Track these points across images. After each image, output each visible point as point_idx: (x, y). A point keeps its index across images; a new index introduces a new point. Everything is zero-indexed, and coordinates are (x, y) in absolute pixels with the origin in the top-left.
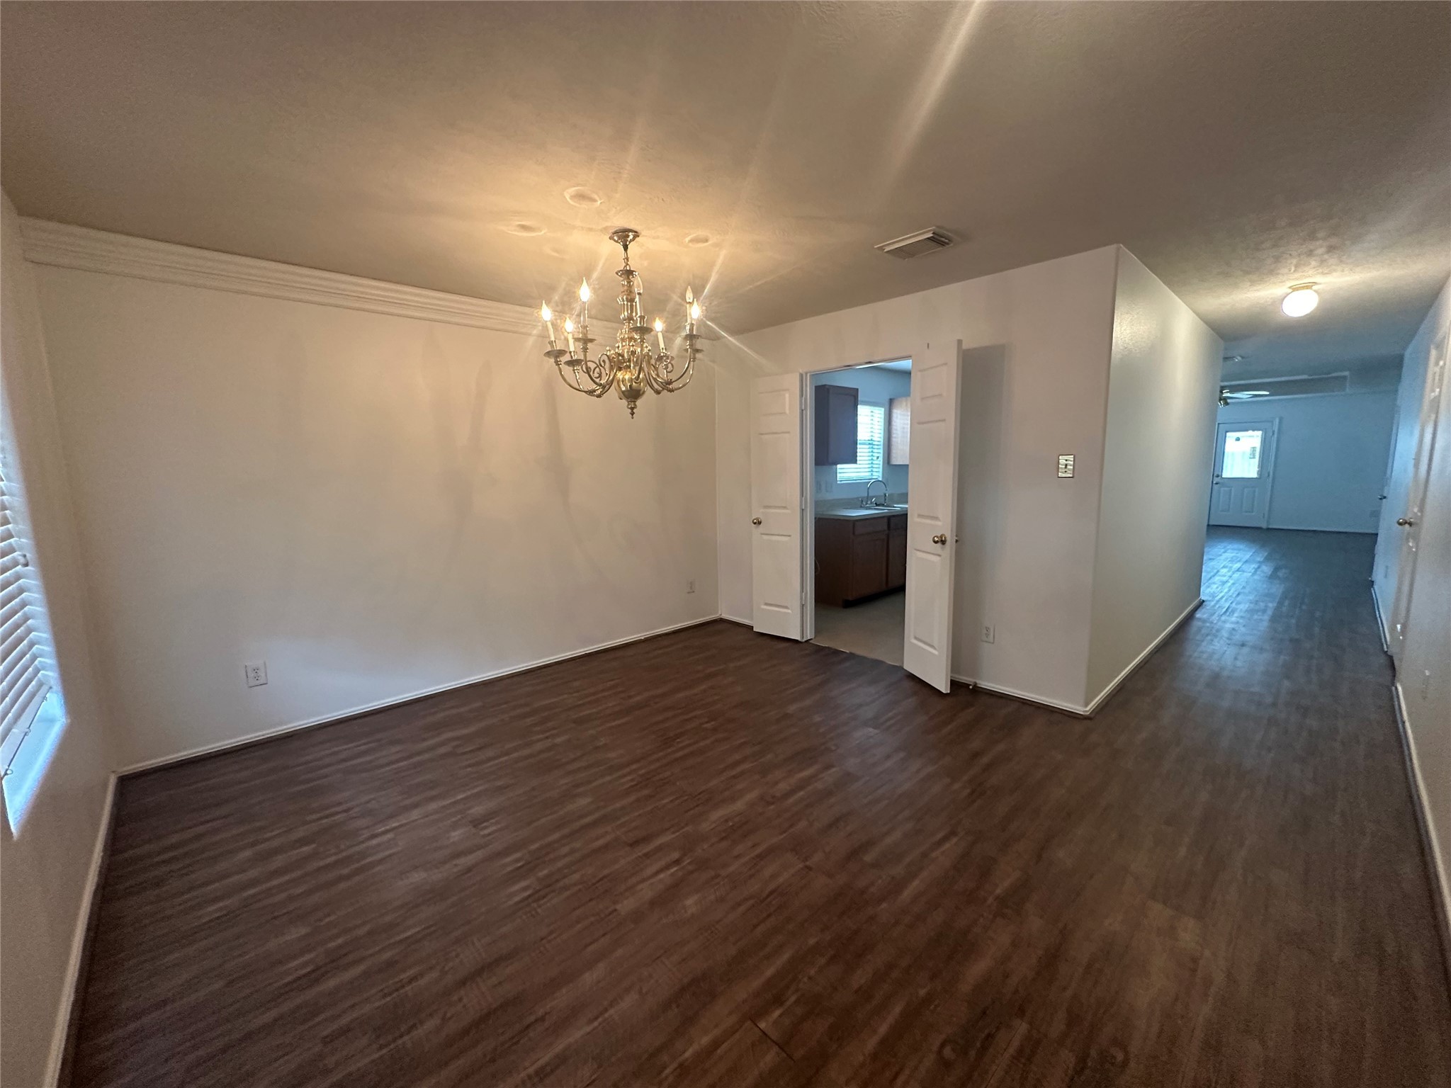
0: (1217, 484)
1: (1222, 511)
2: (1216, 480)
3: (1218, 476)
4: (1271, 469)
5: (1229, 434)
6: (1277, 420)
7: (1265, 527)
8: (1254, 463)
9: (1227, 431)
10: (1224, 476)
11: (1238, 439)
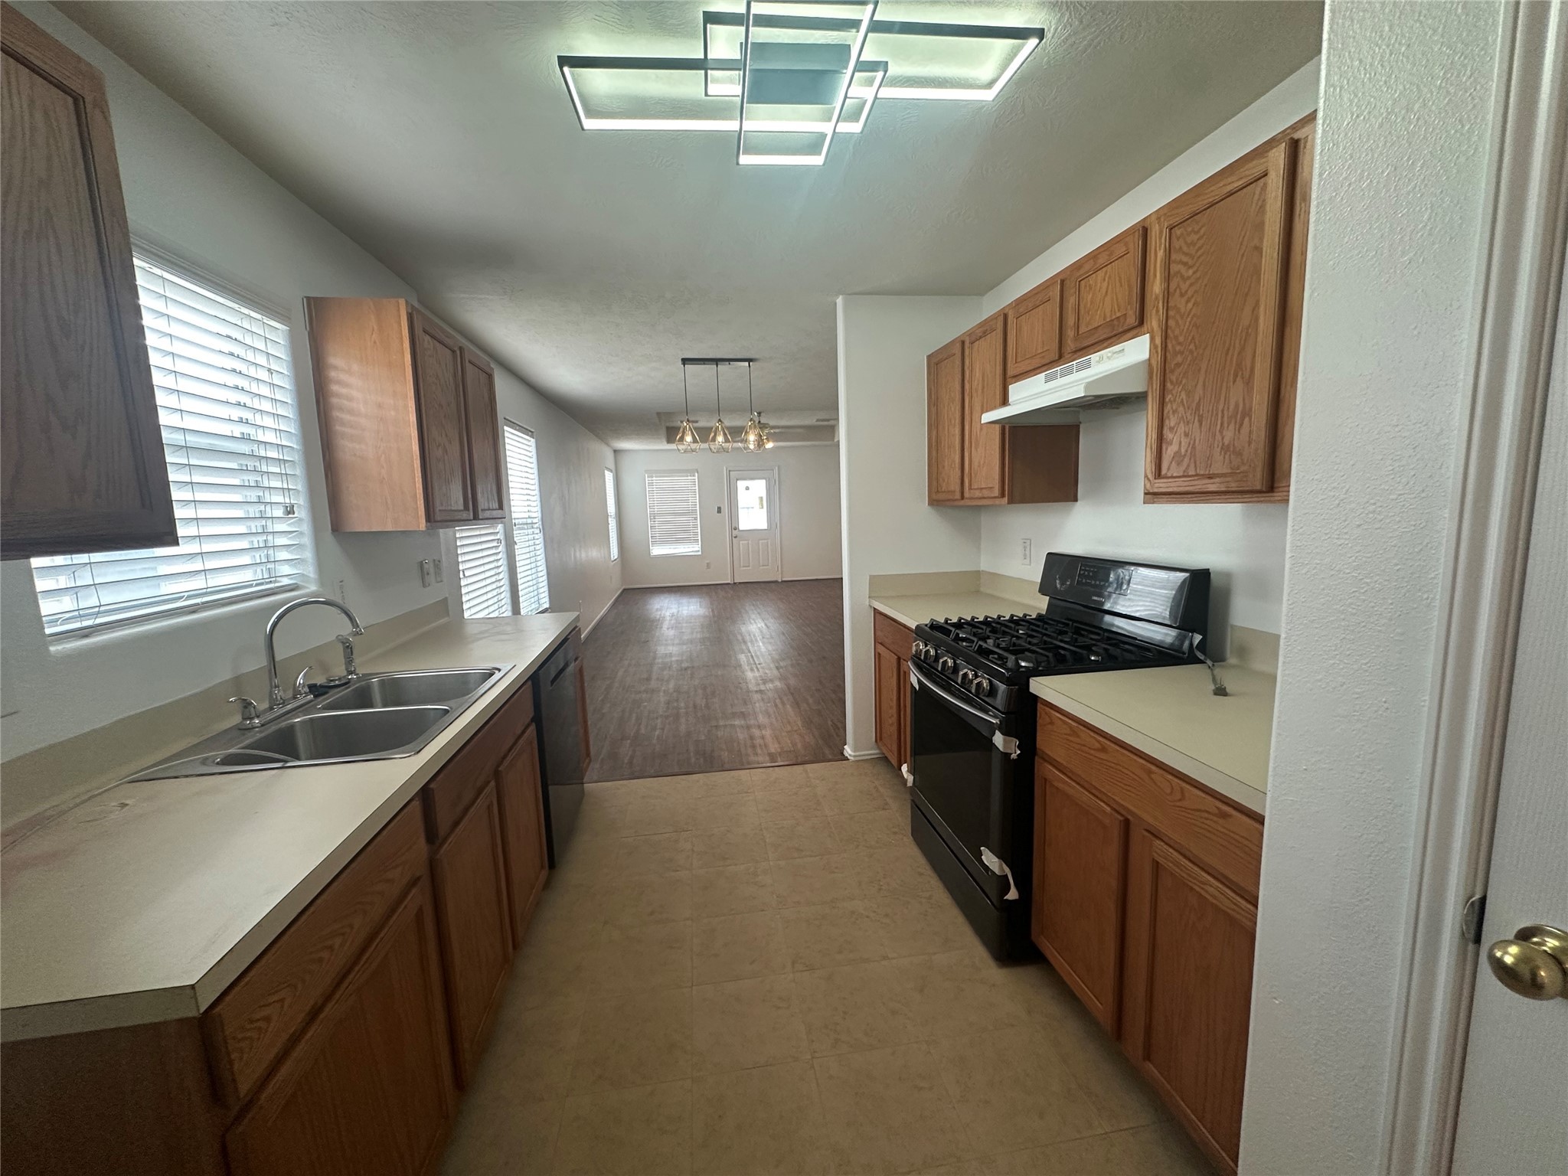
0: (736, 537)
1: (744, 567)
2: (735, 533)
3: (735, 529)
4: (777, 520)
5: (740, 483)
6: (777, 468)
7: (780, 581)
8: (763, 513)
9: (737, 480)
10: (741, 529)
11: (747, 488)
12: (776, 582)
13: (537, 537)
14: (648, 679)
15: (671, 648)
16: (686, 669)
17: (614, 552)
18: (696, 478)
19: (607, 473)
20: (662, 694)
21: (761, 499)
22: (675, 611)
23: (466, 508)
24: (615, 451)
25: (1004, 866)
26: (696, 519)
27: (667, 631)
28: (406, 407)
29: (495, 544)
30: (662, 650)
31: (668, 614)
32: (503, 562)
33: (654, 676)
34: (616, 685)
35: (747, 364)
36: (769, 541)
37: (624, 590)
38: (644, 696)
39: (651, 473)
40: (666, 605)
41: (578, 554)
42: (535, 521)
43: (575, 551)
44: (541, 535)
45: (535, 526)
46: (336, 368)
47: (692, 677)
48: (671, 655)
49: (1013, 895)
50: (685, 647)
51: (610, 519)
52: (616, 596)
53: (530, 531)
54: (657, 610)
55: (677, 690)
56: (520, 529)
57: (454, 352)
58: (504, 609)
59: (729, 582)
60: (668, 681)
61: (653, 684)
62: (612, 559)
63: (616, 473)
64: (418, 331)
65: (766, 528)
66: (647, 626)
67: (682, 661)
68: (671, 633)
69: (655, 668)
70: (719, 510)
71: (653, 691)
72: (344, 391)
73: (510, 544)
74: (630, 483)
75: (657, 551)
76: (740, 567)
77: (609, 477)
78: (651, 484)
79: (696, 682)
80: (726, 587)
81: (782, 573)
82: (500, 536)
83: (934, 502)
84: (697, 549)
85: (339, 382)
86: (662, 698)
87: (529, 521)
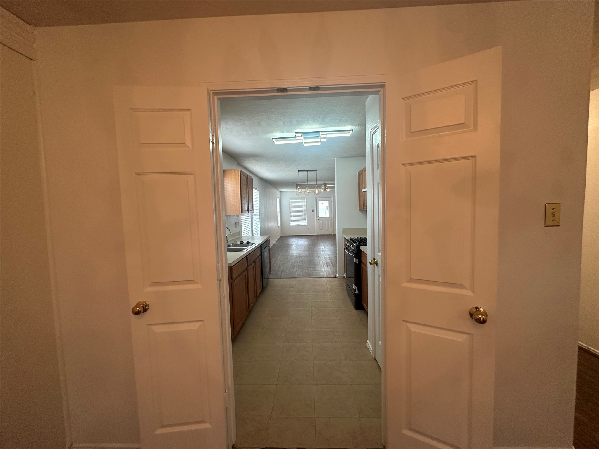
0: (318, 220)
1: (321, 229)
2: (318, 218)
3: (318, 217)
4: (332, 214)
5: (320, 202)
6: (332, 197)
7: (333, 234)
8: (328, 212)
9: (319, 201)
10: (320, 217)
11: (322, 204)
12: (332, 235)
13: (258, 218)
14: (287, 259)
15: (294, 252)
16: (298, 257)
17: (279, 224)
18: (306, 200)
19: (277, 198)
20: (290, 262)
21: (327, 207)
22: (297, 242)
23: (247, 210)
24: (280, 192)
25: (356, 287)
26: (305, 213)
27: (294, 248)
28: (239, 190)
29: (248, 219)
30: (291, 252)
31: (294, 243)
32: (250, 224)
33: (289, 258)
34: (278, 260)
35: (316, 171)
36: (329, 221)
37: (282, 236)
38: (285, 262)
39: (291, 199)
40: (294, 241)
41: (268, 224)
42: (257, 213)
43: (267, 223)
44: (259, 217)
45: (258, 215)
46: (226, 183)
47: (299, 259)
48: (294, 254)
49: (357, 292)
50: (298, 252)
51: (278, 213)
52: (279, 237)
53: (256, 216)
54: (291, 242)
55: (295, 262)
56: (254, 216)
57: (246, 177)
58: (250, 235)
59: (316, 234)
60: (292, 260)
61: (288, 260)
62: (278, 226)
63: (280, 198)
64: (242, 175)
65: (328, 217)
66: (287, 247)
67: (297, 255)
68: (295, 248)
69: (289, 256)
70: (313, 211)
71: (288, 262)
72: (227, 187)
73: (252, 219)
74: (284, 202)
75: (292, 224)
76: (319, 229)
77: (278, 200)
78: (291, 202)
79: (300, 260)
80: (315, 236)
81: (333, 232)
82: (250, 217)
83: (359, 210)
84: (305, 223)
85: (227, 186)
86: (290, 263)
87: (256, 213)
